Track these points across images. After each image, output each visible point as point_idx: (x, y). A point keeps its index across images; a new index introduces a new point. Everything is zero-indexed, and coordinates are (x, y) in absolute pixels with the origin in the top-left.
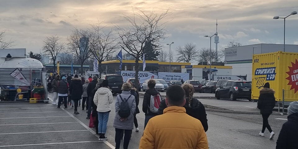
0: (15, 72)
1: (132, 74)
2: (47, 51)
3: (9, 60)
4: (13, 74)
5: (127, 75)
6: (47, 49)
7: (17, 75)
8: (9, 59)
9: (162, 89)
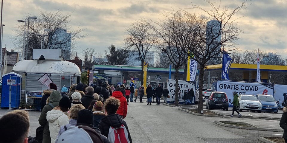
0: (43, 77)
1: (233, 86)
2: (132, 45)
3: (42, 63)
4: (41, 80)
5: (227, 88)
6: (132, 43)
7: (45, 81)
8: (42, 61)
9: (258, 108)
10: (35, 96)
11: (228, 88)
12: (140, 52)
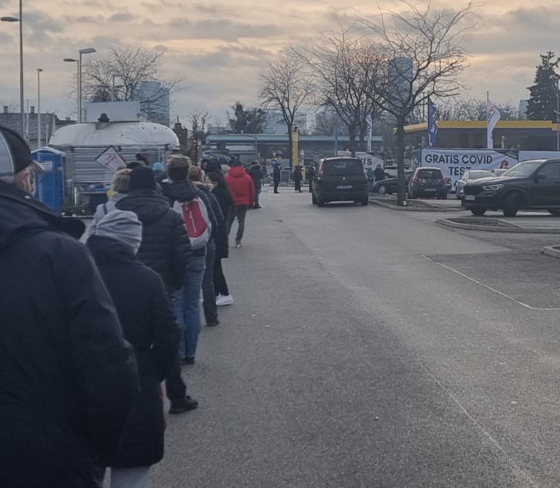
0: (106, 153)
1: (449, 158)
2: (270, 100)
3: (104, 128)
4: (103, 159)
5: (438, 161)
6: (270, 95)
7: (110, 162)
10: (92, 190)
11: (440, 161)
12: (284, 111)
